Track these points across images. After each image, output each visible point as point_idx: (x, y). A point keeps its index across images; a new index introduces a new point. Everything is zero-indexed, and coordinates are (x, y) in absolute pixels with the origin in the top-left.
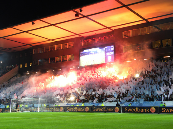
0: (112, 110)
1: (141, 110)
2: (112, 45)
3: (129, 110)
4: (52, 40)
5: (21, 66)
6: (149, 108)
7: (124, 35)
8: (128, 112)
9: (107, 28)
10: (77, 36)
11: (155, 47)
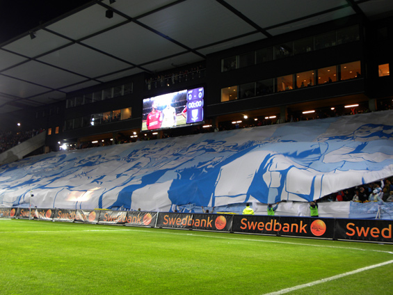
0: (209, 223)
1: (283, 226)
2: (200, 87)
3: (252, 225)
4: (94, 79)
7: (225, 66)
8: (247, 231)
9: (189, 50)
10: (137, 71)
11: (284, 88)
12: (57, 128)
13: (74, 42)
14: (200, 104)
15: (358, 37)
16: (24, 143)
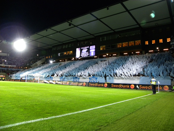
0: (102, 85)
1: (123, 86)
2: (94, 45)
3: (115, 86)
4: (62, 42)
5: (47, 58)
6: (130, 85)
7: (101, 40)
8: (113, 87)
9: (91, 34)
10: (75, 40)
11: (119, 47)
12: (49, 56)
13: (58, 32)
14: (94, 50)
15: (140, 33)
16: (40, 61)
